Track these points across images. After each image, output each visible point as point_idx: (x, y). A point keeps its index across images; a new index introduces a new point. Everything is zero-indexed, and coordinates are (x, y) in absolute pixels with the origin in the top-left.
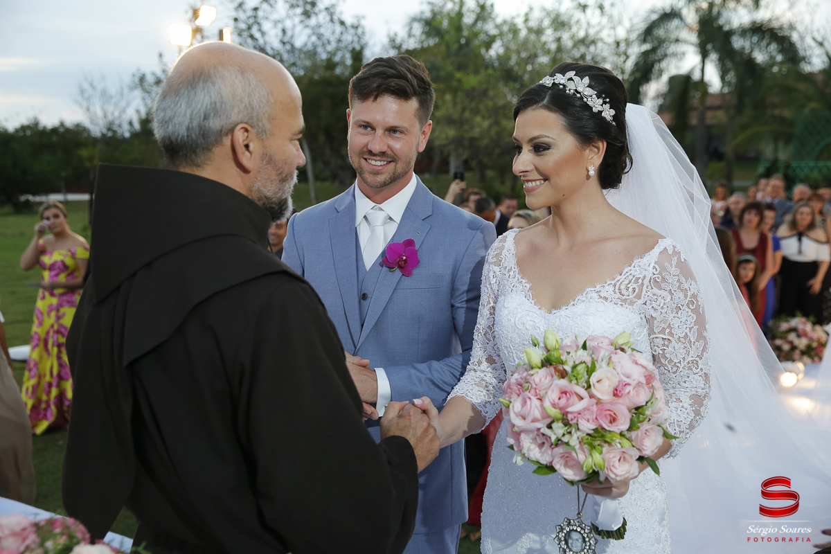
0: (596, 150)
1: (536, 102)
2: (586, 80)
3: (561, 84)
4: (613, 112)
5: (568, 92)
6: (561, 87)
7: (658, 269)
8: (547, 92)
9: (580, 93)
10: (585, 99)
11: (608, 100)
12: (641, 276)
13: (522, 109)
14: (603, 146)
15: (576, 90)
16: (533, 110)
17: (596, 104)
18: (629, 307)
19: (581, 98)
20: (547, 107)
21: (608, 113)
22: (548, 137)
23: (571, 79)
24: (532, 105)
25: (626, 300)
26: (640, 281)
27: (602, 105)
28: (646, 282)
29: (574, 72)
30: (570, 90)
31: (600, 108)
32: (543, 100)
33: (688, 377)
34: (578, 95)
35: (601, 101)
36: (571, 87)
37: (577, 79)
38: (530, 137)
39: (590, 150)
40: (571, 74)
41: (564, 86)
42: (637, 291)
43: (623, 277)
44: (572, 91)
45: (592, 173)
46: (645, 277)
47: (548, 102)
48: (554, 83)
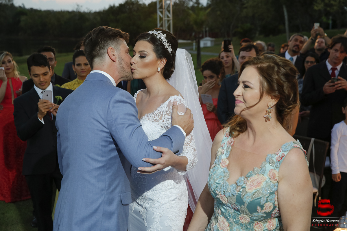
0: (162, 62)
1: (145, 38)
2: (165, 35)
3: (155, 34)
4: (171, 50)
5: (157, 38)
6: (155, 35)
7: (167, 108)
8: (150, 36)
9: (161, 39)
10: (163, 42)
11: (171, 45)
12: (162, 111)
13: (139, 40)
14: (165, 61)
15: (160, 38)
16: (143, 41)
17: (166, 45)
18: (157, 123)
19: (162, 41)
20: (148, 41)
21: (170, 50)
22: (146, 52)
23: (159, 33)
24: (143, 39)
25: (156, 120)
26: (161, 113)
27: (168, 46)
28: (164, 113)
29: (161, 32)
30: (158, 37)
31: (167, 47)
32: (147, 38)
33: (187, 148)
34: (161, 40)
35: (168, 44)
36: (159, 36)
37: (162, 34)
38: (140, 51)
39: (160, 62)
40: (160, 32)
41: (156, 35)
42: (160, 116)
43: (156, 111)
44: (159, 38)
45: (159, 70)
46: (163, 111)
47: (149, 39)
48: (153, 34)
